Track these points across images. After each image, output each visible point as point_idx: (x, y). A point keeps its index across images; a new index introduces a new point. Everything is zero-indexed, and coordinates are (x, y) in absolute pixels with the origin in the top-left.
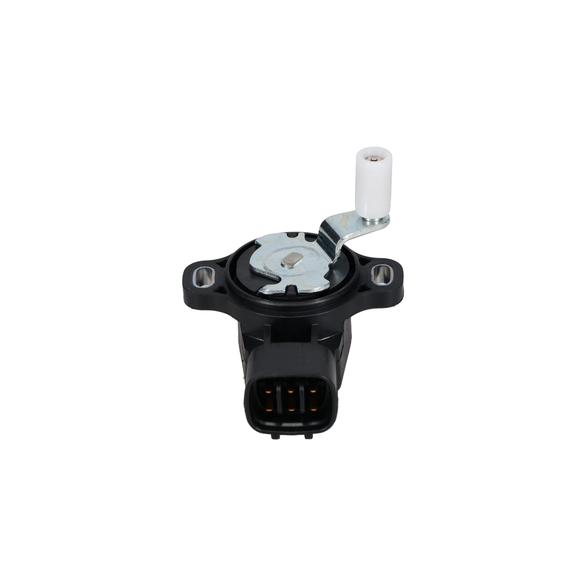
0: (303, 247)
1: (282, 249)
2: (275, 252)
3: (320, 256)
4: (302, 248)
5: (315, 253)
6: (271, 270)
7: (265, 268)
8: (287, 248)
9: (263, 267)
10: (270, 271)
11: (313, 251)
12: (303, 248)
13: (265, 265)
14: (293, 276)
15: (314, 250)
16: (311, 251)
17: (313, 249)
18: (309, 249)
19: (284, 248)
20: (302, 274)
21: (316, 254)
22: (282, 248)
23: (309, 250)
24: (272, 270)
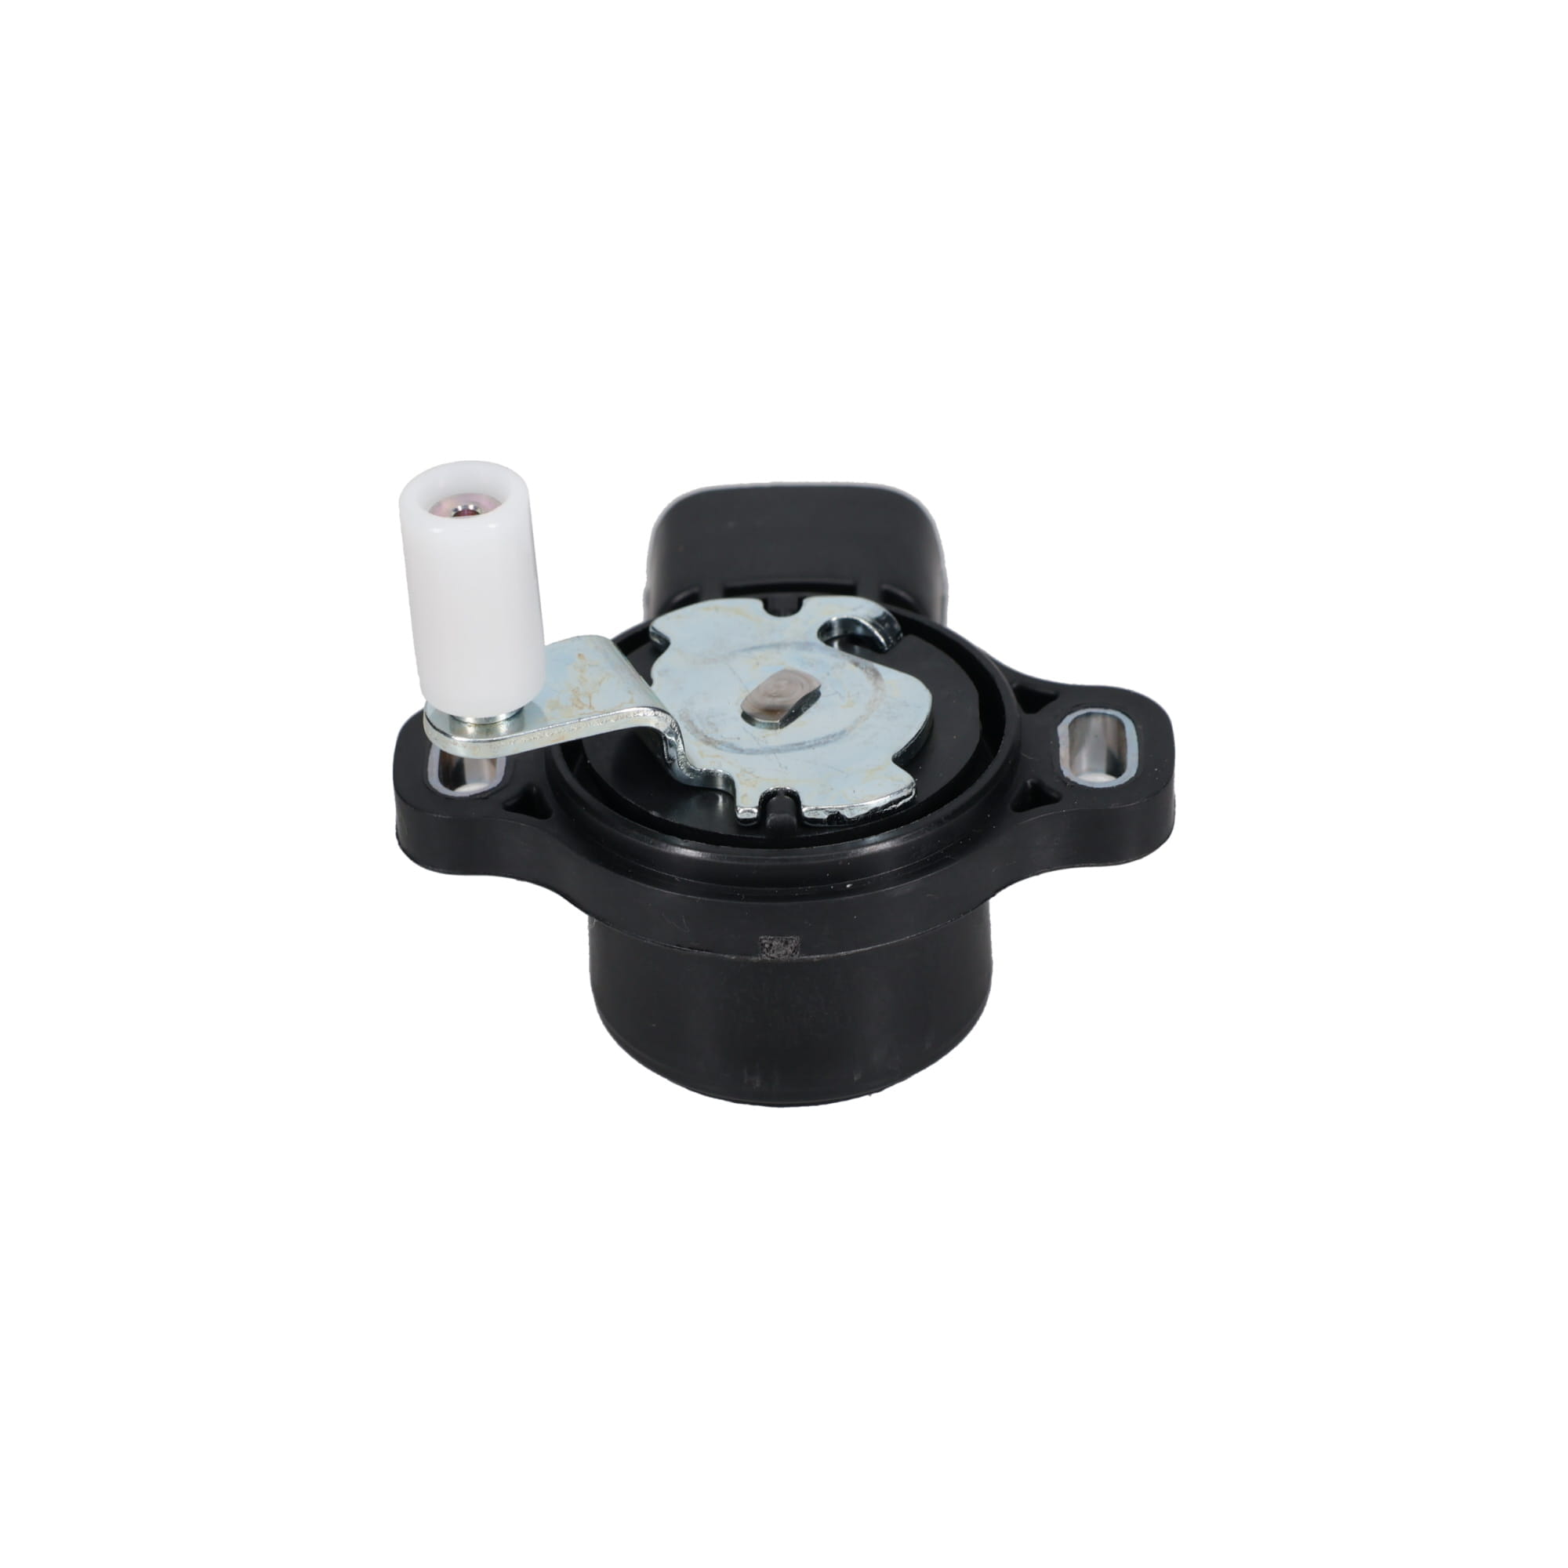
0: (742, 751)
1: (817, 743)
2: (843, 733)
3: (681, 715)
4: (744, 745)
5: (700, 728)
6: (853, 667)
7: (877, 674)
8: (800, 746)
9: (881, 679)
10: (856, 664)
11: (706, 736)
12: (744, 748)
13: (875, 683)
14: (777, 646)
15: (702, 740)
16: (716, 737)
17: (708, 741)
18: (720, 743)
19: (810, 747)
20: (745, 650)
21: (697, 723)
22: (818, 749)
23: (720, 739)
24: (850, 667)
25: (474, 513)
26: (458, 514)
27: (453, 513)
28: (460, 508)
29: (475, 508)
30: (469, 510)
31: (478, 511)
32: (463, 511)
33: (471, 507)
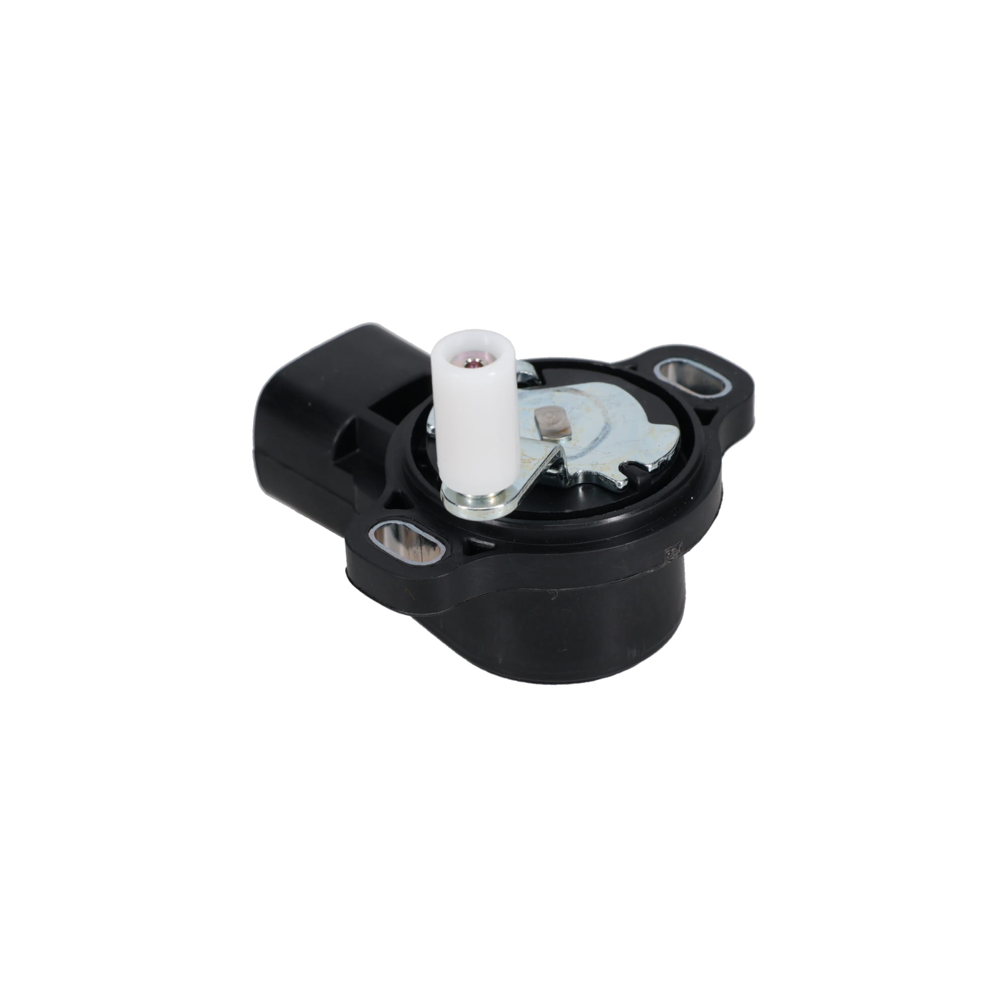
25: (480, 365)
26: (468, 366)
27: (465, 364)
28: (470, 361)
29: (480, 361)
30: (476, 362)
31: (482, 363)
32: (472, 362)
33: (477, 360)
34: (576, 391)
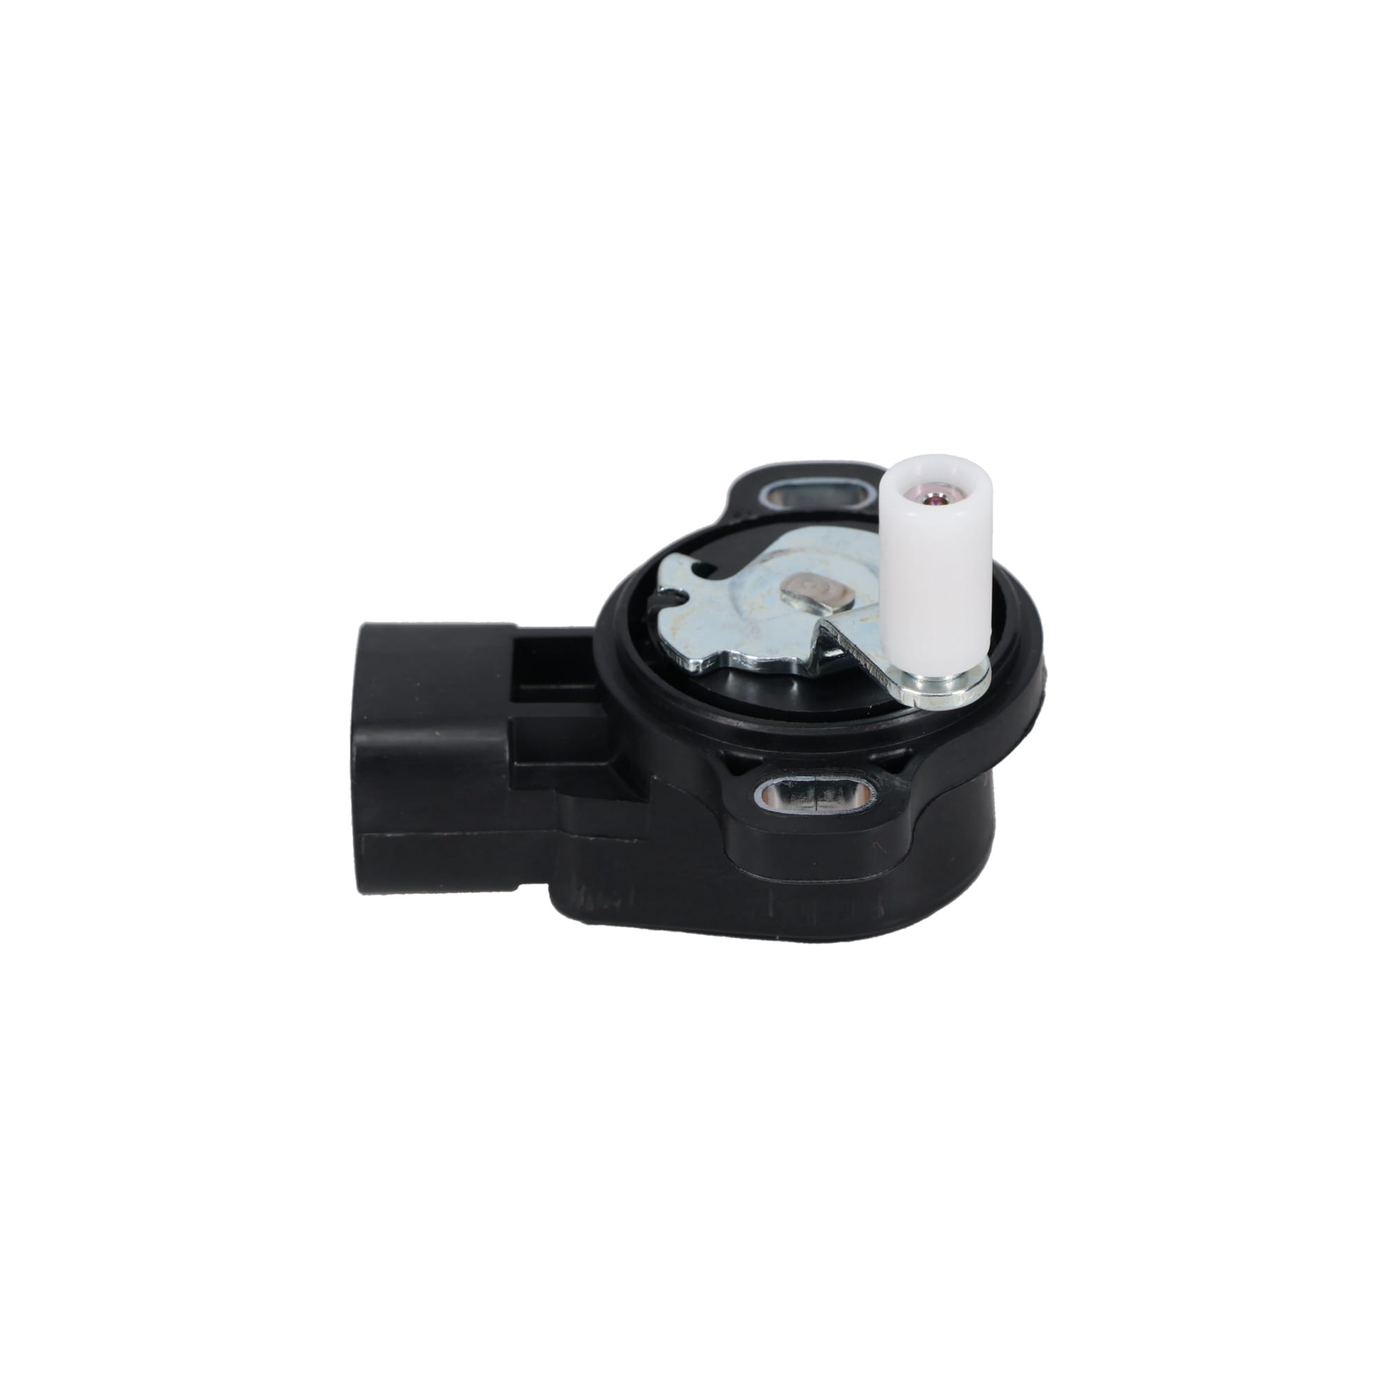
25: (944, 501)
26: (928, 502)
28: (930, 495)
29: (944, 496)
30: (938, 497)
31: (947, 499)
32: (934, 497)
33: (941, 495)
34: (781, 552)
